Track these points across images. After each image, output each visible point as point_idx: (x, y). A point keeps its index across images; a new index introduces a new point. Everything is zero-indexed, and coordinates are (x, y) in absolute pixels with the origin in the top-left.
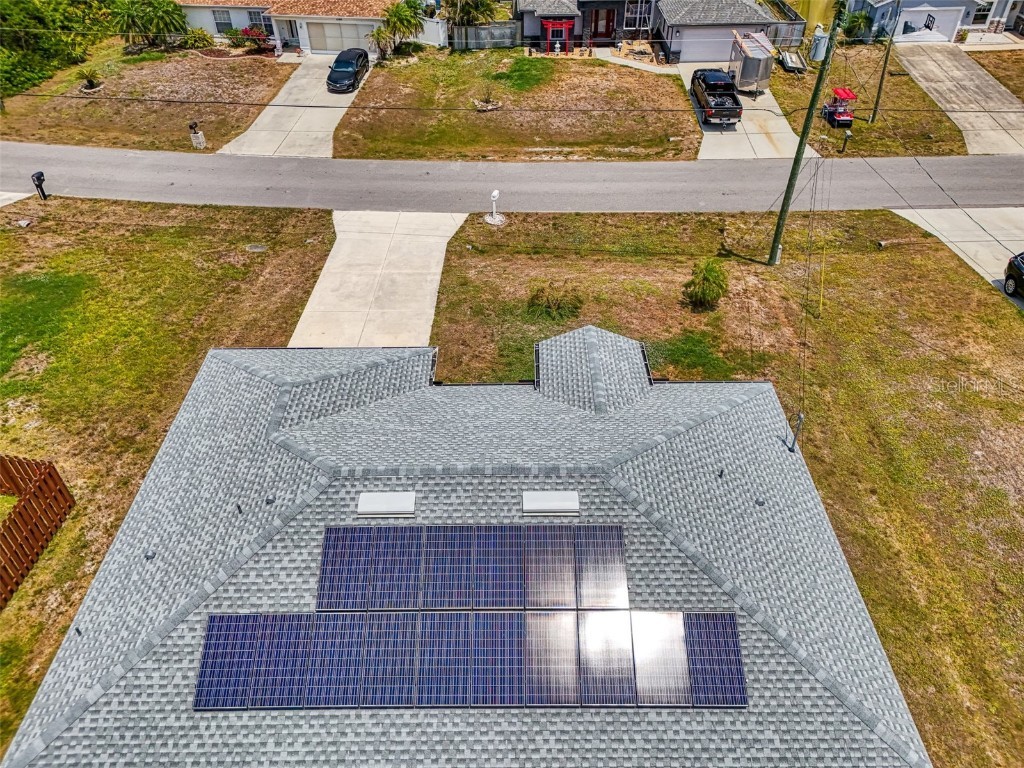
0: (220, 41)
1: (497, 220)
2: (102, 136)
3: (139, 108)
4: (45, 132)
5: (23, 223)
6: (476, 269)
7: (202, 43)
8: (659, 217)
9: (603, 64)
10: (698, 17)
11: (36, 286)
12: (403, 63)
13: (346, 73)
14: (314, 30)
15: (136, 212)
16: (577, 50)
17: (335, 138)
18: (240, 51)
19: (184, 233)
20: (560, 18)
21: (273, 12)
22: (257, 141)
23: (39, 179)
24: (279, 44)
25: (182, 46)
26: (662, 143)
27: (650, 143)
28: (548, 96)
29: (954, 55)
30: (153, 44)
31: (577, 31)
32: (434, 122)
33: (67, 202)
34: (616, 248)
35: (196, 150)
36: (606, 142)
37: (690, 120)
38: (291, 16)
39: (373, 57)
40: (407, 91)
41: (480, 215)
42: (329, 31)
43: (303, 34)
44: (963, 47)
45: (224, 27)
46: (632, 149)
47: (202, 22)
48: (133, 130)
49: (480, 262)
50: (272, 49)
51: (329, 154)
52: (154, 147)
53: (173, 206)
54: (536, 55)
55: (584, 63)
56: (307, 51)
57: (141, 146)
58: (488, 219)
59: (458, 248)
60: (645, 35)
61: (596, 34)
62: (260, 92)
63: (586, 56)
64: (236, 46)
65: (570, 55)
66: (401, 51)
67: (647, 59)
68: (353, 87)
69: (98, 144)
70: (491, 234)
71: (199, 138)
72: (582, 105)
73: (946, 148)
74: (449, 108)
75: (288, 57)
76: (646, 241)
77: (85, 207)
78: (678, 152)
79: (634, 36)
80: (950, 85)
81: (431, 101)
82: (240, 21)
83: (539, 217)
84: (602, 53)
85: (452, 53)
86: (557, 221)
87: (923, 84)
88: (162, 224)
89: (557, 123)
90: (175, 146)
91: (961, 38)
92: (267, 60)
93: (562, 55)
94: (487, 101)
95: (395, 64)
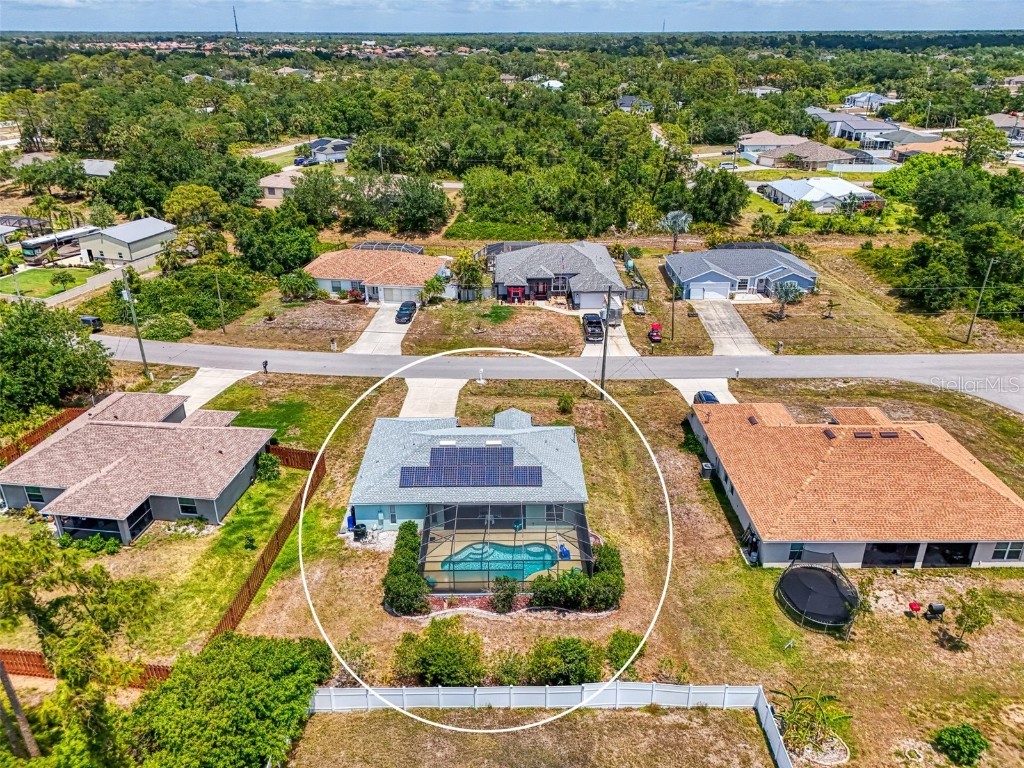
0: (334, 296)
1: (482, 382)
2: (281, 344)
3: (298, 331)
4: (251, 343)
5: (261, 383)
6: (472, 400)
7: (325, 297)
8: (557, 382)
9: (540, 309)
10: (586, 288)
11: (282, 406)
12: (434, 308)
13: (404, 314)
14: (387, 292)
15: (311, 379)
16: (527, 302)
17: (402, 346)
18: (345, 301)
19: (336, 388)
20: (518, 287)
21: (366, 283)
22: (362, 347)
23: (266, 364)
24: (367, 299)
25: (313, 298)
26: (565, 349)
27: (560, 349)
28: (509, 326)
29: (726, 306)
30: (296, 297)
31: (527, 292)
32: (451, 338)
33: (277, 375)
34: (536, 393)
35: (332, 351)
36: (537, 349)
37: (581, 339)
38: (376, 285)
39: (418, 305)
40: (437, 322)
41: (475, 380)
42: (395, 292)
43: (381, 294)
44: (733, 302)
45: (336, 289)
46: (551, 352)
47: (326, 287)
48: (296, 342)
49: (474, 398)
50: (364, 300)
51: (400, 353)
52: (309, 349)
53: (329, 376)
54: (505, 304)
55: (530, 309)
56: (382, 302)
57: (303, 349)
58: (478, 381)
59: (464, 393)
60: (563, 294)
61: (538, 293)
62: (360, 323)
63: (531, 305)
64: (343, 298)
65: (523, 305)
66: (433, 301)
67: (563, 307)
68: (409, 320)
69: (281, 348)
70: (479, 387)
71: (334, 346)
72: (527, 331)
73: (703, 352)
74: (459, 331)
75: (372, 305)
76: (550, 391)
77: (286, 377)
78: (572, 353)
79: (557, 295)
80: (717, 321)
81: (449, 328)
82: (346, 287)
83: (502, 381)
84: (540, 304)
85: (460, 302)
86: (510, 383)
87: (703, 321)
88: (325, 384)
89: (513, 339)
90: (321, 349)
91: (732, 297)
92: (362, 306)
93: (518, 305)
94: (479, 328)
95: (430, 308)
